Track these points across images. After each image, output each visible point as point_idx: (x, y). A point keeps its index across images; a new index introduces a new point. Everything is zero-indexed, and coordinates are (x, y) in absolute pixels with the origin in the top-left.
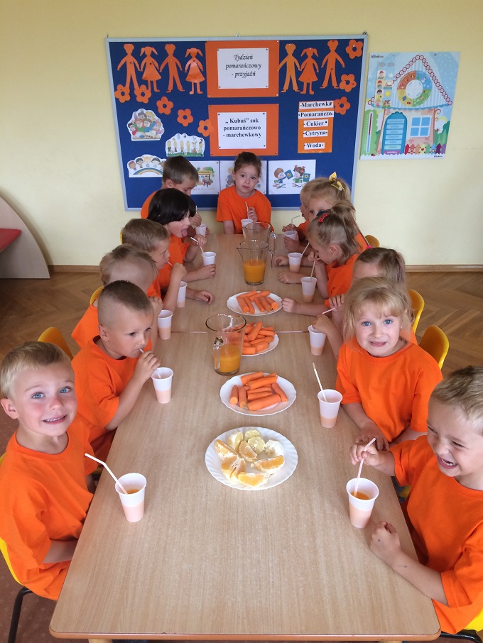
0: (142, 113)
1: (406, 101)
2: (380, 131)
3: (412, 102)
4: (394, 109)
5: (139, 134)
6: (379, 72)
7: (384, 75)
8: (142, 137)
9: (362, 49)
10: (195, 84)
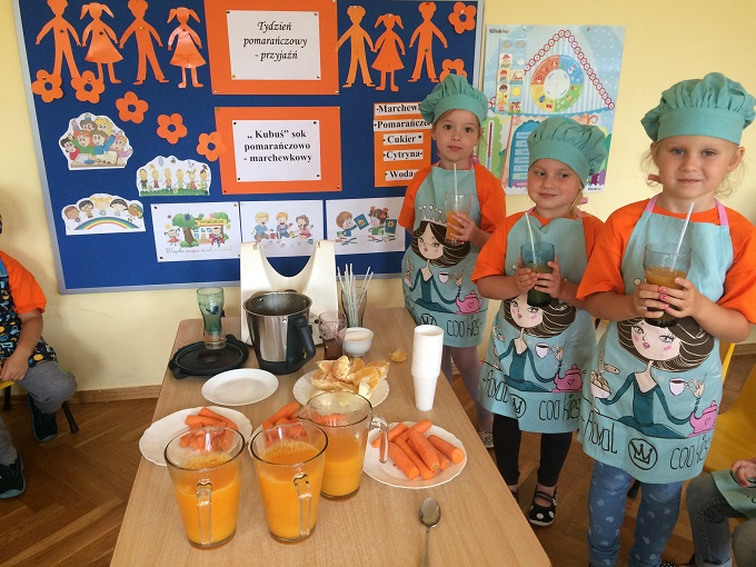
0: (88, 120)
1: (545, 103)
2: (505, 151)
3: (553, 105)
4: (527, 115)
5: (82, 158)
6: (502, 56)
7: (510, 61)
8: (89, 162)
9: (475, 18)
10: (188, 71)
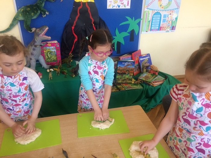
1: (162, 7)
2: (150, 21)
3: (164, 7)
4: (157, 10)
